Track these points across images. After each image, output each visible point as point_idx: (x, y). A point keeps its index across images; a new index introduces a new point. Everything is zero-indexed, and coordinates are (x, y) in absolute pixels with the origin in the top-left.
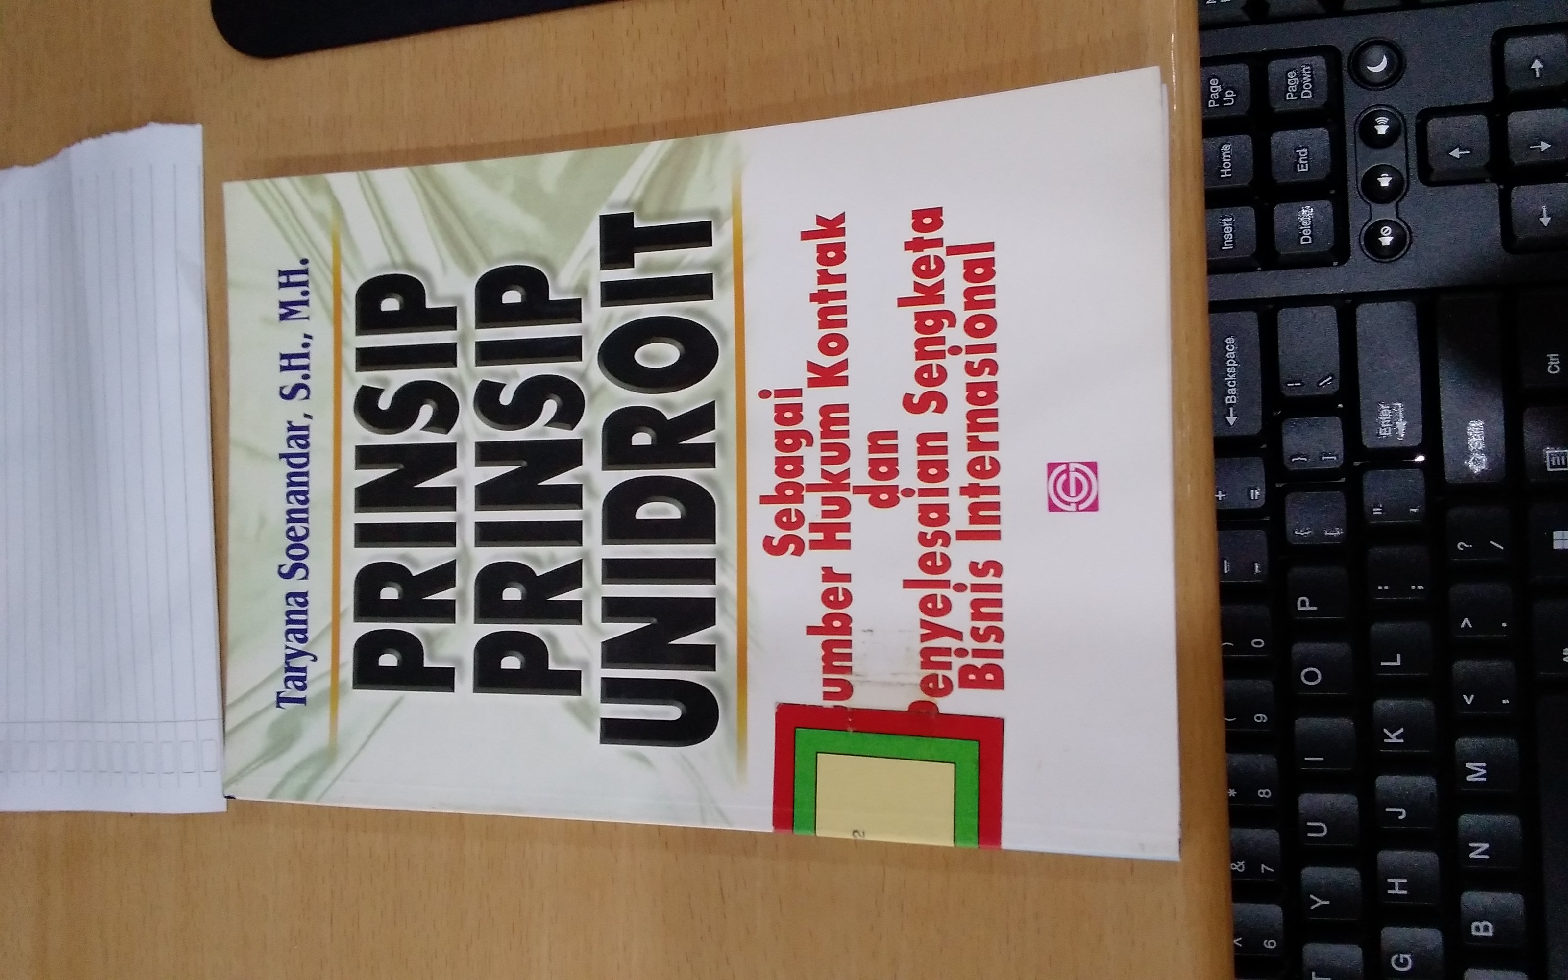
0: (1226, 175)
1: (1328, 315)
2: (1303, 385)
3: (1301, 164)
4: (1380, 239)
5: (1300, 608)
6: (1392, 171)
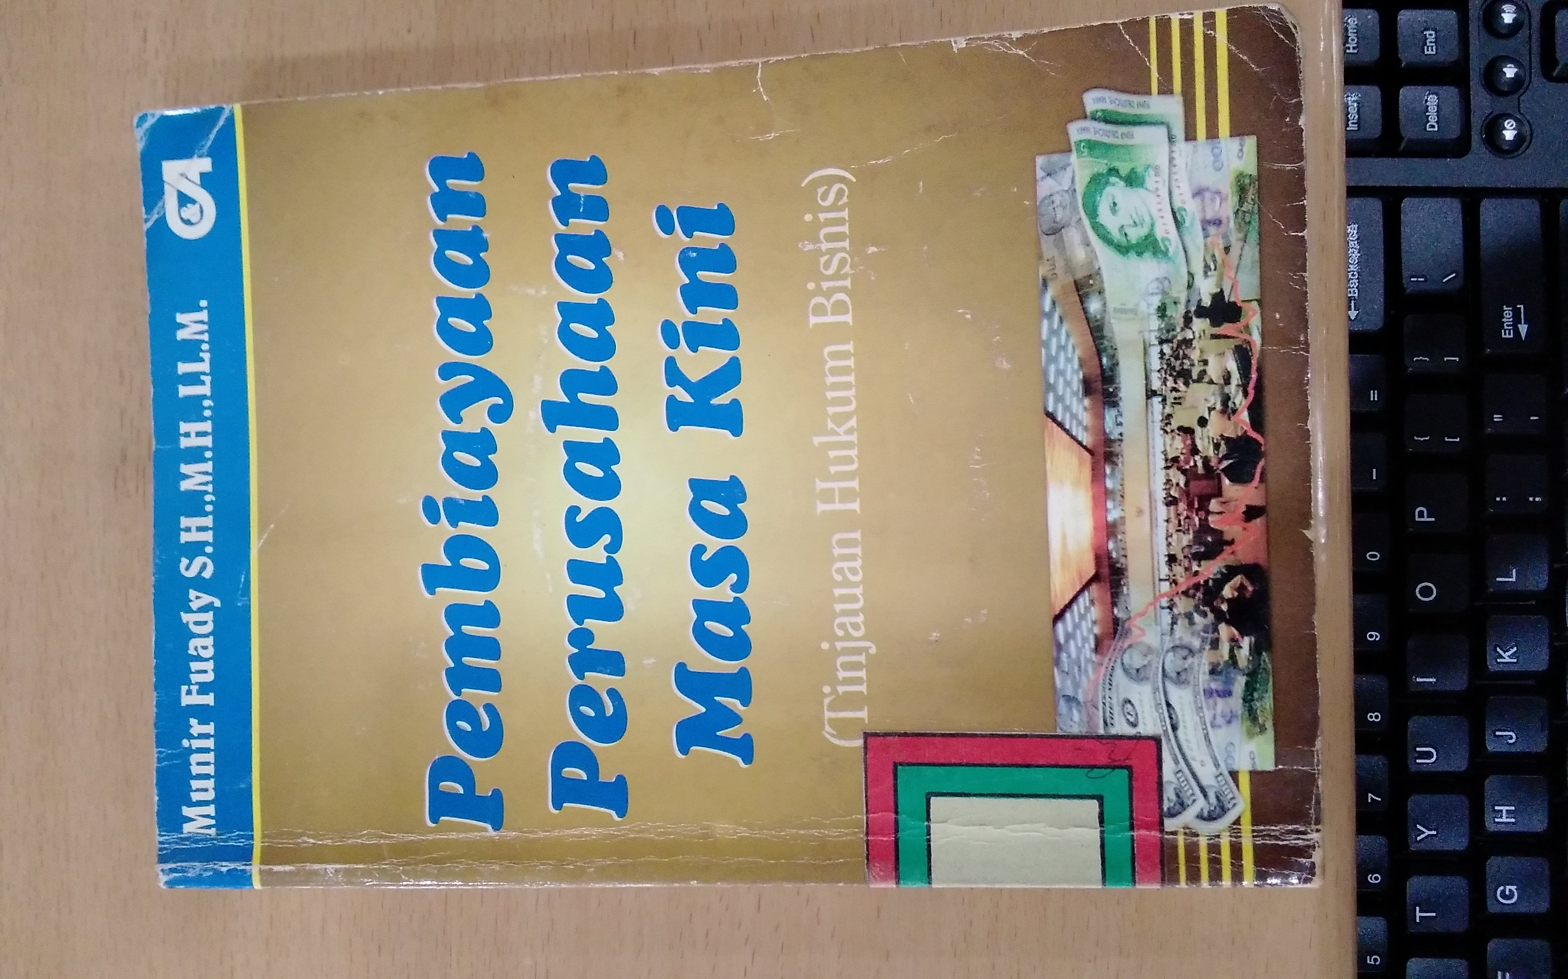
0: (1351, 51)
1: (1452, 209)
2: (1425, 281)
3: (1428, 47)
4: (1504, 132)
5: (1417, 519)
6: (1518, 64)
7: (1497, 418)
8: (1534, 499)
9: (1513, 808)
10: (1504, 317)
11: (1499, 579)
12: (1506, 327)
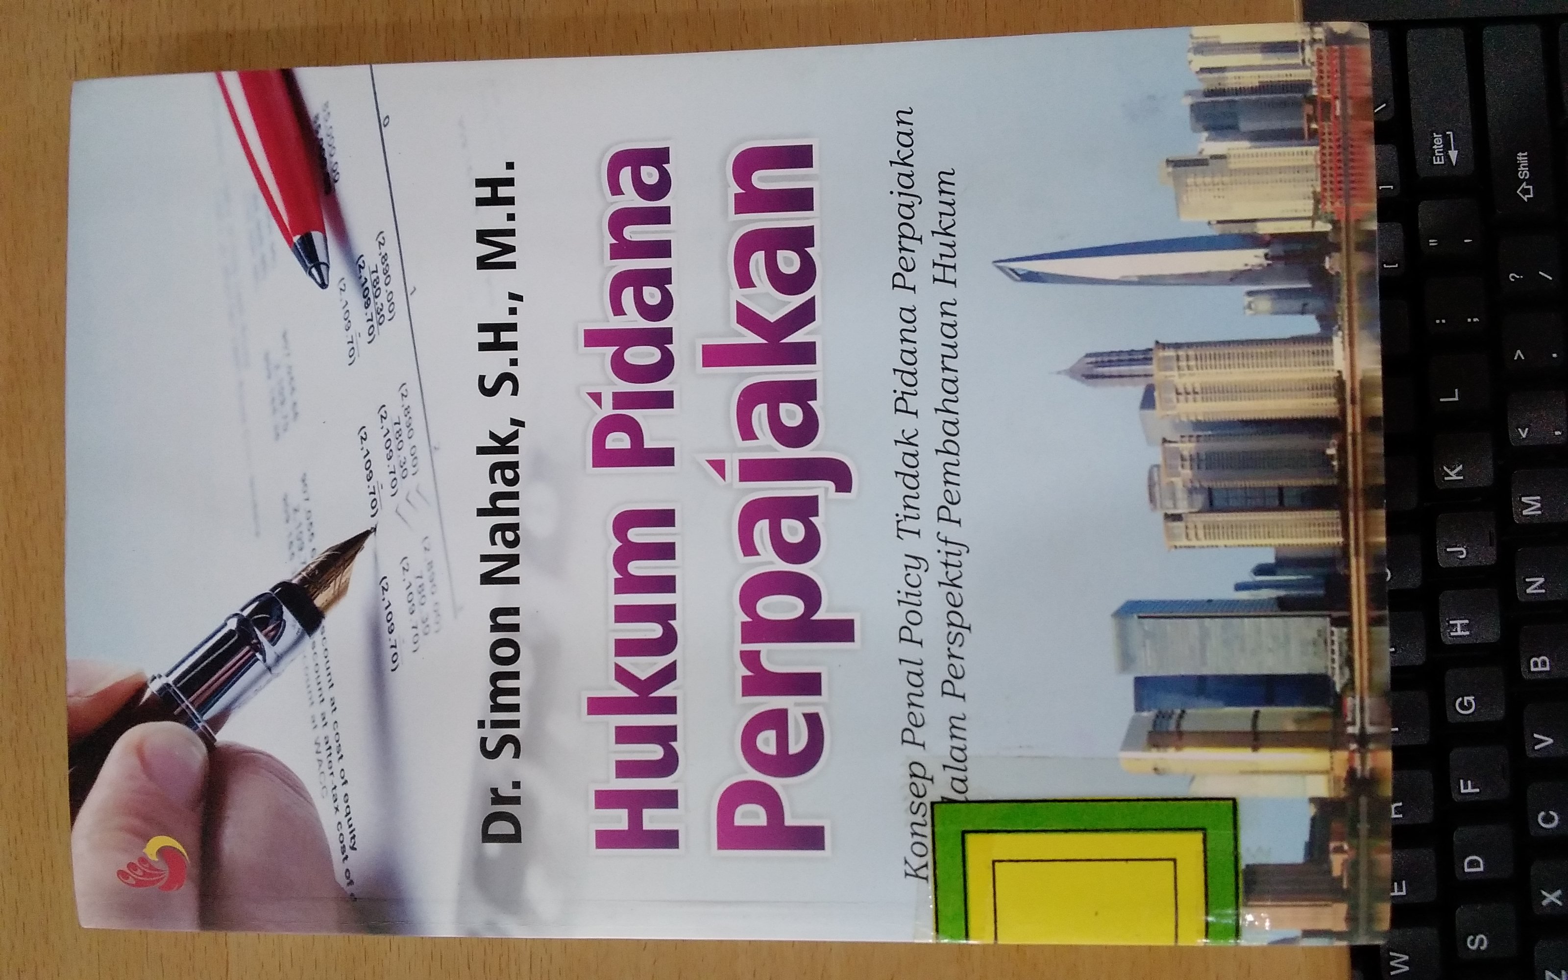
7: (1433, 242)
8: (1472, 320)
9: (1467, 621)
10: (1434, 144)
11: (1442, 400)
12: (1437, 154)
